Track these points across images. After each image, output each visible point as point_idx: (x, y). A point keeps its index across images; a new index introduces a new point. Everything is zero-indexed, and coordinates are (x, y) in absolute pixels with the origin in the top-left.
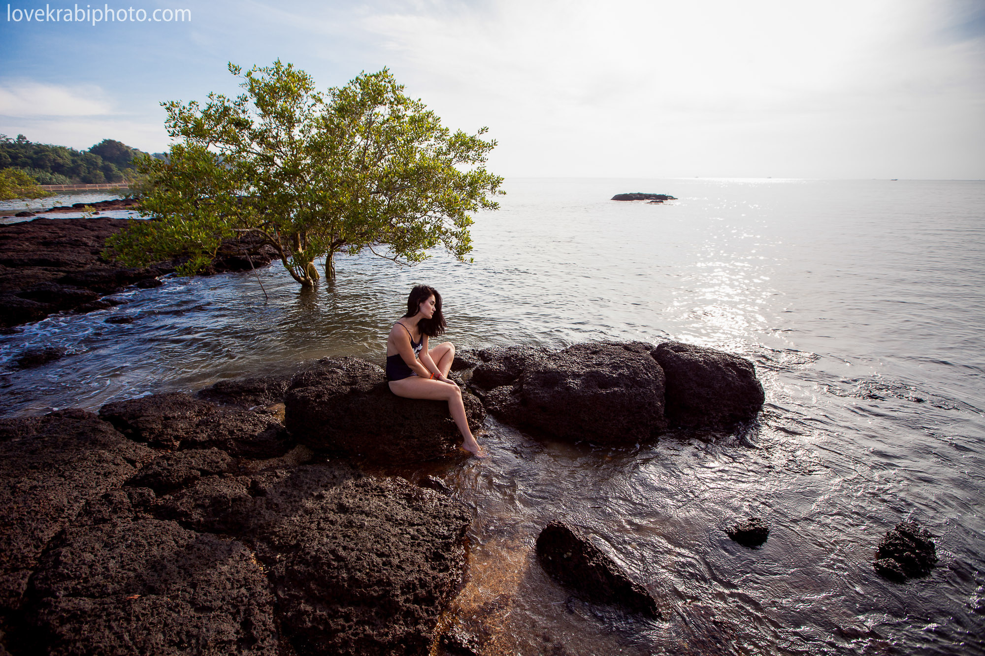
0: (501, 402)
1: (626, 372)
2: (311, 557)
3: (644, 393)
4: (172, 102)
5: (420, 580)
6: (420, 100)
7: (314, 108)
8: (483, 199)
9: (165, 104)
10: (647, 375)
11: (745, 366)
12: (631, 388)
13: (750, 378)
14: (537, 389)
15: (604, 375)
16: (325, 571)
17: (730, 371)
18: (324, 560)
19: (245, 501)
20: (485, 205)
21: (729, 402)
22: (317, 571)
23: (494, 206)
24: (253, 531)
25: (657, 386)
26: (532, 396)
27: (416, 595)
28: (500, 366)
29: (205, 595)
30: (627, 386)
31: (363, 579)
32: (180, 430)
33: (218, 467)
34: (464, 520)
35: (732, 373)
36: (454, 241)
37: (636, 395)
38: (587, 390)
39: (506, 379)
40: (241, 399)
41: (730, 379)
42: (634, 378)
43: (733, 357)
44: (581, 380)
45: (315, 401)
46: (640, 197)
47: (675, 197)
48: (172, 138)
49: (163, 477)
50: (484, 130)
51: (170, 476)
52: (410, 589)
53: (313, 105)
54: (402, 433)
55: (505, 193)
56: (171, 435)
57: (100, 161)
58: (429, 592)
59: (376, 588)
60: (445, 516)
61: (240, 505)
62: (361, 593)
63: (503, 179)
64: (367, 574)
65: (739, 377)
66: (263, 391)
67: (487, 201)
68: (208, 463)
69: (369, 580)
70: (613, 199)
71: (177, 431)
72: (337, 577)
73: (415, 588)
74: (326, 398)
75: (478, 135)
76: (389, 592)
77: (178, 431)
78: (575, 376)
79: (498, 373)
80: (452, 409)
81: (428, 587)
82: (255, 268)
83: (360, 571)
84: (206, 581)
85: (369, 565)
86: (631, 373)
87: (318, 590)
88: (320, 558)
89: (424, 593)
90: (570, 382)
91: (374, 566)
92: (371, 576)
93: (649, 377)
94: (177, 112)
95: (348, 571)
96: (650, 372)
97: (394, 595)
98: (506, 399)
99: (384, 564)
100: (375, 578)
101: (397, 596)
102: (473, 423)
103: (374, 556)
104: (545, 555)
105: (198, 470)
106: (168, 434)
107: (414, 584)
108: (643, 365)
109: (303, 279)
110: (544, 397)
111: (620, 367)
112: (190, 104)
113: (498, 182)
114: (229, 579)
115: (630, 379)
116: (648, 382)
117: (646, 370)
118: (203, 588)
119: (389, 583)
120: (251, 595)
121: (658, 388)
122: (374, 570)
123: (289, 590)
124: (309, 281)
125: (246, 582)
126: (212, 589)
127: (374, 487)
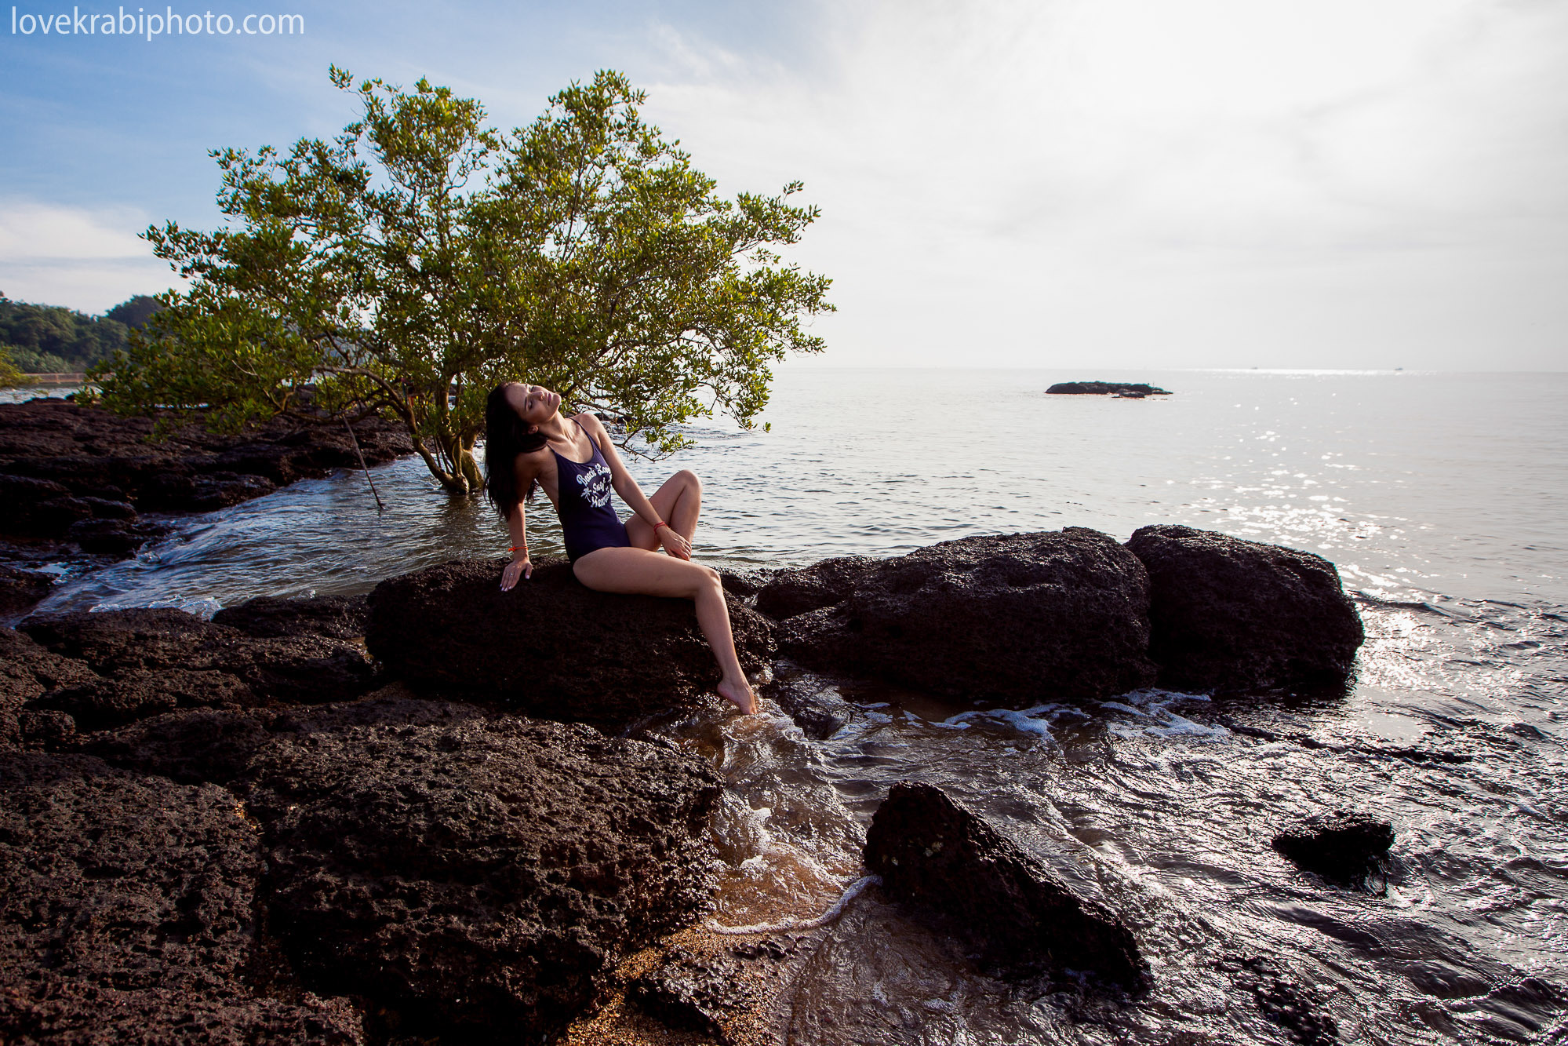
0: (809, 630)
1: (1067, 558)
2: (357, 796)
3: (1105, 598)
4: (231, 151)
5: (590, 846)
6: (677, 142)
7: (483, 159)
8: (793, 332)
9: (217, 154)
10: (1112, 566)
11: (1319, 565)
12: (1077, 587)
13: (1330, 587)
14: (882, 596)
15: (1022, 563)
16: (380, 817)
17: (1288, 573)
18: (384, 799)
19: (250, 732)
20: (797, 344)
21: (1287, 636)
22: (364, 818)
23: (816, 344)
24: (253, 773)
25: (1132, 589)
26: (871, 607)
27: (576, 873)
28: (811, 579)
29: (115, 850)
30: (1068, 582)
31: (460, 830)
32: (161, 652)
33: (214, 694)
34: (708, 779)
35: (1292, 576)
36: (734, 388)
37: (1087, 599)
38: (984, 589)
39: (823, 599)
40: (295, 625)
41: (1289, 586)
42: (1083, 569)
43: (1292, 551)
44: (973, 573)
45: (426, 590)
46: (1099, 388)
47: (1165, 390)
48: (227, 216)
49: (97, 696)
50: (794, 187)
51: (114, 695)
52: (564, 857)
53: (483, 153)
54: (596, 653)
55: (834, 309)
56: (140, 656)
57: (123, 334)
58: (608, 869)
59: (488, 849)
60: (666, 768)
61: (239, 737)
62: (453, 858)
63: (830, 281)
64: (471, 824)
65: (1307, 584)
66: (338, 612)
67: (802, 335)
68: (196, 686)
69: (474, 836)
70: (1049, 392)
71: (153, 651)
72: (404, 826)
73: (575, 856)
74: (448, 587)
75: (783, 195)
76: (514, 854)
77: (156, 653)
78: (960, 567)
79: (807, 589)
80: (703, 613)
81: (606, 859)
82: (368, 467)
83: (456, 816)
84: (124, 829)
85: (479, 809)
86: (1077, 560)
87: (359, 850)
88: (376, 796)
89: (595, 868)
90: (949, 577)
91: (490, 812)
92: (480, 828)
93: (1115, 570)
94: (240, 170)
95: (430, 814)
96: (1117, 563)
97: (524, 860)
98: (819, 625)
99: (513, 812)
100: (488, 832)
101: (532, 863)
102: (748, 658)
103: (494, 800)
104: (884, 858)
105: (173, 694)
106: (134, 654)
107: (575, 852)
108: (1102, 548)
109: (450, 477)
110: (895, 608)
111: (1055, 551)
112: (262, 152)
113: (822, 289)
114: (173, 832)
115: (1075, 570)
116: (1115, 579)
117: (1109, 557)
118: (112, 840)
119: (518, 841)
120: (212, 857)
121: (1134, 593)
122: (488, 819)
123: (299, 850)
124: (460, 481)
125: (209, 837)
126: (132, 843)
127: (525, 730)
